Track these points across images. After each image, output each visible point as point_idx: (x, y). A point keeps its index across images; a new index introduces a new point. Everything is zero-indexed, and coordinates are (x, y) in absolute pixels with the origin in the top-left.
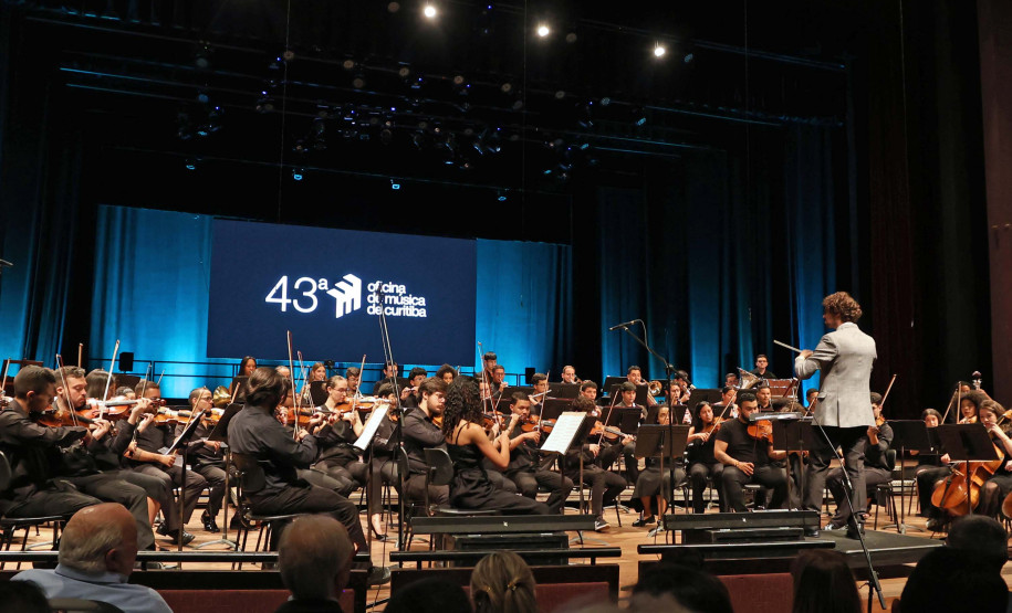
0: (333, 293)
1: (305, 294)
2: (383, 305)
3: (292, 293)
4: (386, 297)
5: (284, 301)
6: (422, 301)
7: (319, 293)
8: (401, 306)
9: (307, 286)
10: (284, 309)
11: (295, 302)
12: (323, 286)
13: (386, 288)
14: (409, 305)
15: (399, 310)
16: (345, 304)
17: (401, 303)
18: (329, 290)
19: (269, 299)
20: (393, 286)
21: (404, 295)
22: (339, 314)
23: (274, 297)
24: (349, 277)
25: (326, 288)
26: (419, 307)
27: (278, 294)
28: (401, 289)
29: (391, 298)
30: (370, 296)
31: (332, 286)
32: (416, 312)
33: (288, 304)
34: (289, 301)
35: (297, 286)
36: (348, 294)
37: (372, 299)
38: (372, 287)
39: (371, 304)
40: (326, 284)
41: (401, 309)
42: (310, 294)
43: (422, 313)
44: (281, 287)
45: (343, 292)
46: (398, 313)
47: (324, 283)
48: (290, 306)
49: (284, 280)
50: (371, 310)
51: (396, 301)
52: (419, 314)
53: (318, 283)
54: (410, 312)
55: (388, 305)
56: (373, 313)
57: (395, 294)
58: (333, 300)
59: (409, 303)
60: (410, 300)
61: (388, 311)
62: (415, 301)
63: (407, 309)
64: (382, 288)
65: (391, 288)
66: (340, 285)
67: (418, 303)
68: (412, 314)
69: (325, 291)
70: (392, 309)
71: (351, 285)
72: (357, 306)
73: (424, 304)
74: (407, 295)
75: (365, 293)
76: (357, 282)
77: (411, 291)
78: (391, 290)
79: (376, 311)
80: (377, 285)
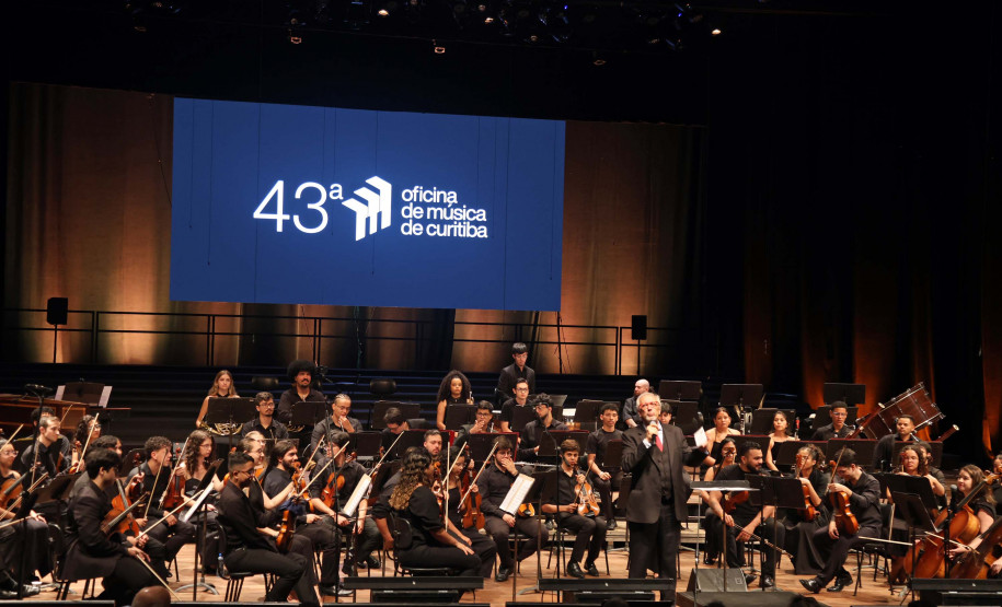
0: (351, 204)
1: (310, 206)
2: (424, 222)
3: (292, 206)
4: (429, 210)
5: (280, 217)
6: (482, 215)
7: (329, 205)
8: (451, 222)
9: (312, 195)
10: (280, 228)
11: (296, 218)
12: (335, 195)
13: (428, 196)
14: (462, 221)
15: (447, 228)
16: (368, 220)
17: (451, 218)
18: (344, 200)
19: (257, 215)
20: (439, 193)
21: (454, 206)
22: (360, 234)
23: (265, 211)
24: (375, 181)
25: (340, 197)
26: (476, 223)
27: (271, 208)
28: (451, 197)
29: (435, 210)
30: (405, 208)
31: (348, 194)
32: (472, 231)
33: (284, 221)
34: (287, 217)
35: (298, 195)
36: (373, 206)
37: (407, 212)
38: (407, 195)
39: (407, 221)
40: (340, 191)
41: (450, 227)
42: (317, 206)
43: (482, 233)
44: (275, 196)
45: (365, 202)
46: (446, 232)
47: (337, 190)
48: (288, 224)
49: (279, 186)
50: (407, 229)
51: (443, 214)
52: (477, 234)
53: (328, 191)
54: (464, 231)
55: (432, 221)
56: (410, 233)
57: (442, 204)
58: (352, 215)
59: (463, 217)
60: (465, 214)
61: (432, 230)
62: (471, 215)
63: (460, 226)
64: (423, 197)
65: (436, 195)
66: (362, 192)
67: (477, 218)
68: (467, 234)
69: (339, 201)
70: (438, 227)
71: (377, 191)
72: (386, 223)
73: (484, 219)
74: (459, 205)
75: (397, 203)
76: (385, 187)
77: (465, 201)
78: (436, 198)
79: (414, 230)
80: (415, 192)
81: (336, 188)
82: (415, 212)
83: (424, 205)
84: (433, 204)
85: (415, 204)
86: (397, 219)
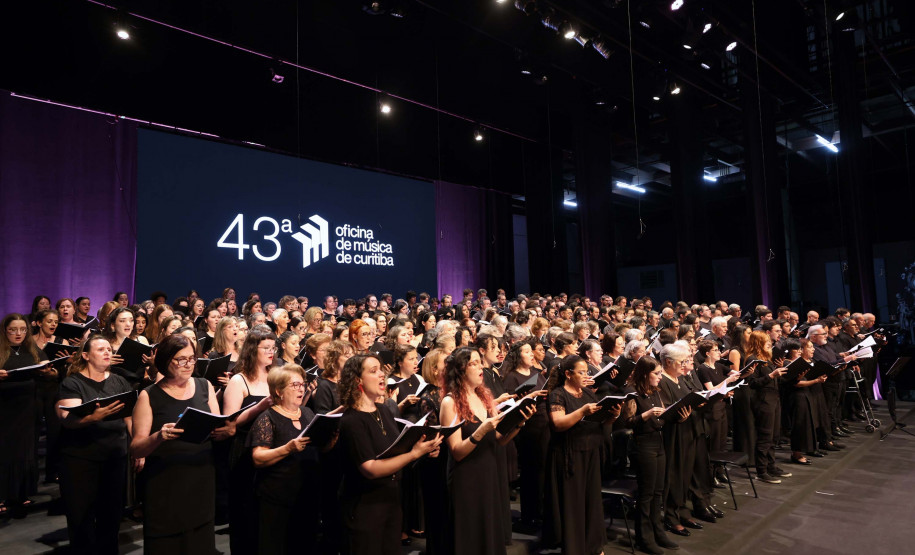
0: (298, 236)
1: (266, 237)
2: (352, 253)
3: (251, 237)
4: (355, 243)
5: (241, 246)
6: (389, 249)
7: (282, 237)
8: (370, 254)
9: (267, 228)
10: (241, 257)
11: (255, 248)
12: (286, 228)
13: (354, 233)
14: (377, 253)
15: (368, 258)
16: (312, 250)
17: (370, 250)
18: (294, 233)
19: (221, 244)
20: (361, 230)
21: (372, 241)
22: (306, 263)
23: (227, 241)
24: (316, 218)
25: (290, 230)
26: (385, 254)
27: (233, 238)
28: (369, 234)
29: (359, 244)
30: (339, 241)
31: (297, 228)
32: (384, 261)
33: (245, 250)
34: (247, 247)
35: (256, 228)
36: (314, 239)
37: (340, 245)
38: (340, 231)
39: (340, 252)
40: (290, 225)
41: (369, 257)
42: (271, 238)
43: (390, 262)
44: (236, 228)
45: (309, 236)
46: (367, 262)
47: (288, 225)
48: (248, 253)
49: (239, 219)
50: (340, 258)
51: (365, 248)
52: (387, 263)
53: (280, 225)
54: (379, 260)
55: (357, 252)
56: (342, 262)
57: (363, 240)
58: (299, 246)
59: (377, 250)
60: (378, 248)
61: (358, 259)
62: (383, 248)
63: (376, 257)
64: (350, 233)
65: (359, 232)
66: (306, 227)
67: (386, 251)
68: (380, 263)
70: (362, 257)
71: (318, 227)
72: (326, 253)
73: (391, 252)
75: (333, 238)
76: (324, 224)
77: (378, 238)
78: (359, 235)
79: (345, 259)
80: (344, 230)
81: (287, 223)
82: (345, 245)
83: (352, 240)
84: (357, 239)
85: (346, 238)
86: (333, 251)
